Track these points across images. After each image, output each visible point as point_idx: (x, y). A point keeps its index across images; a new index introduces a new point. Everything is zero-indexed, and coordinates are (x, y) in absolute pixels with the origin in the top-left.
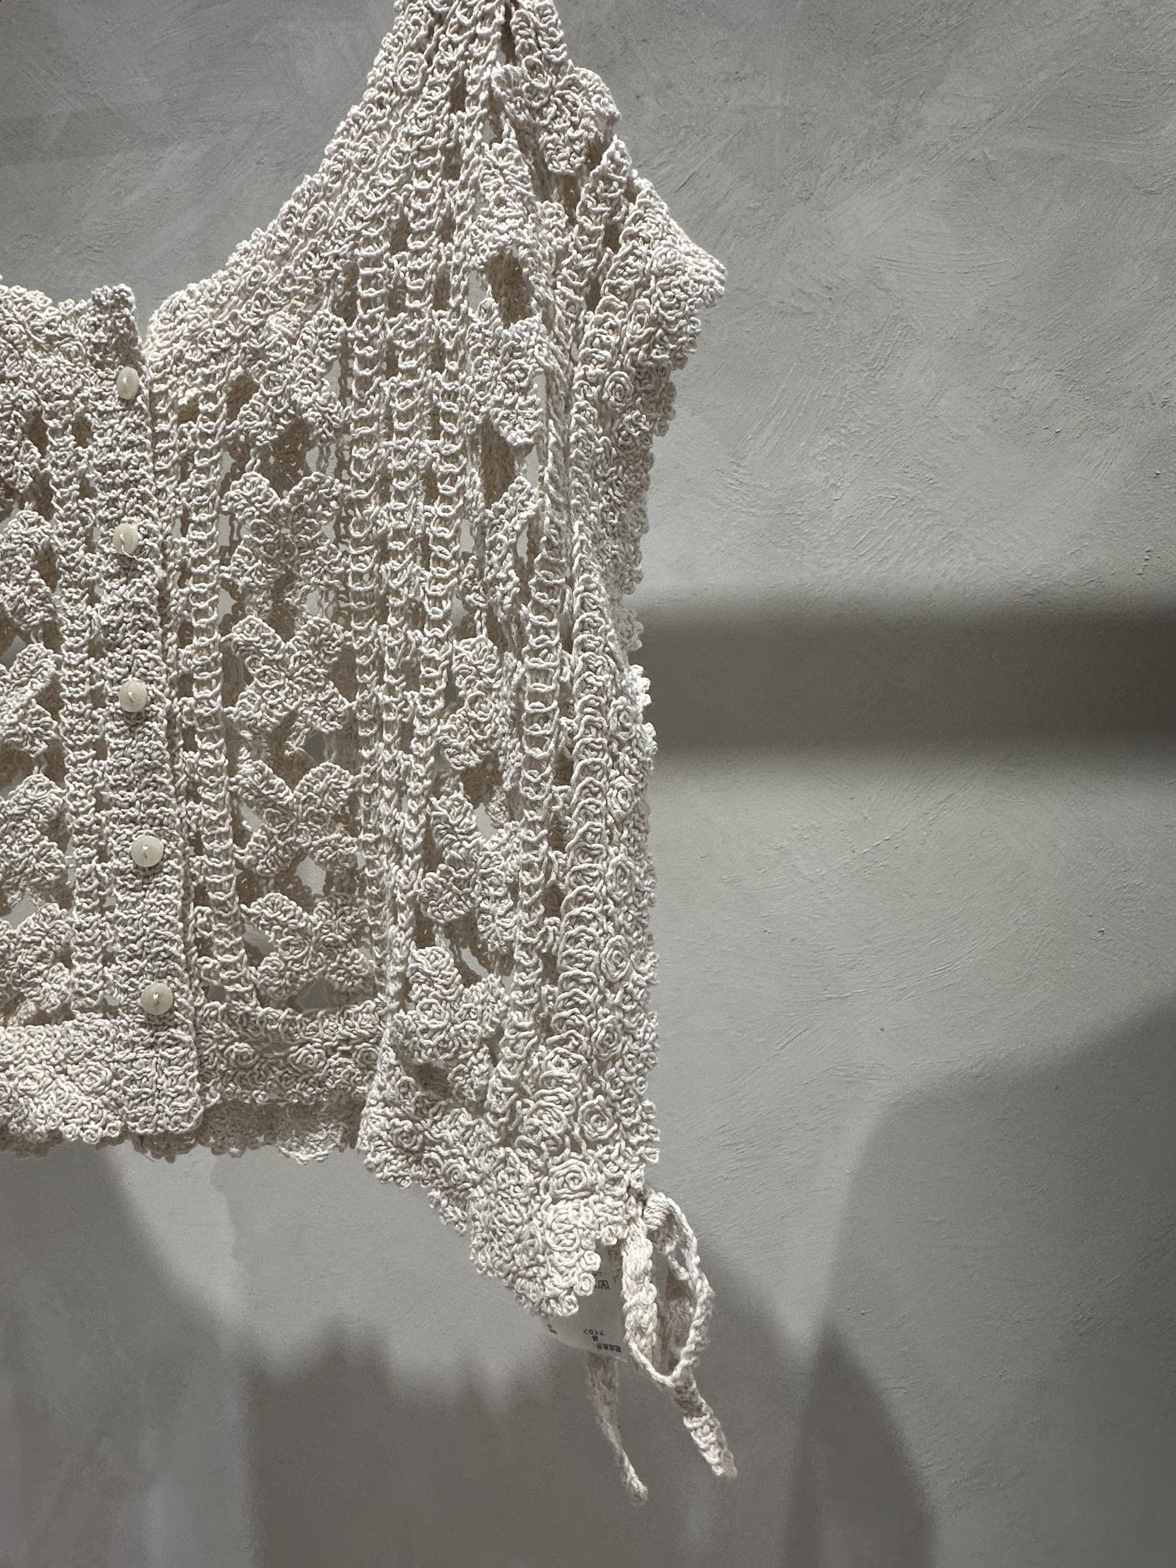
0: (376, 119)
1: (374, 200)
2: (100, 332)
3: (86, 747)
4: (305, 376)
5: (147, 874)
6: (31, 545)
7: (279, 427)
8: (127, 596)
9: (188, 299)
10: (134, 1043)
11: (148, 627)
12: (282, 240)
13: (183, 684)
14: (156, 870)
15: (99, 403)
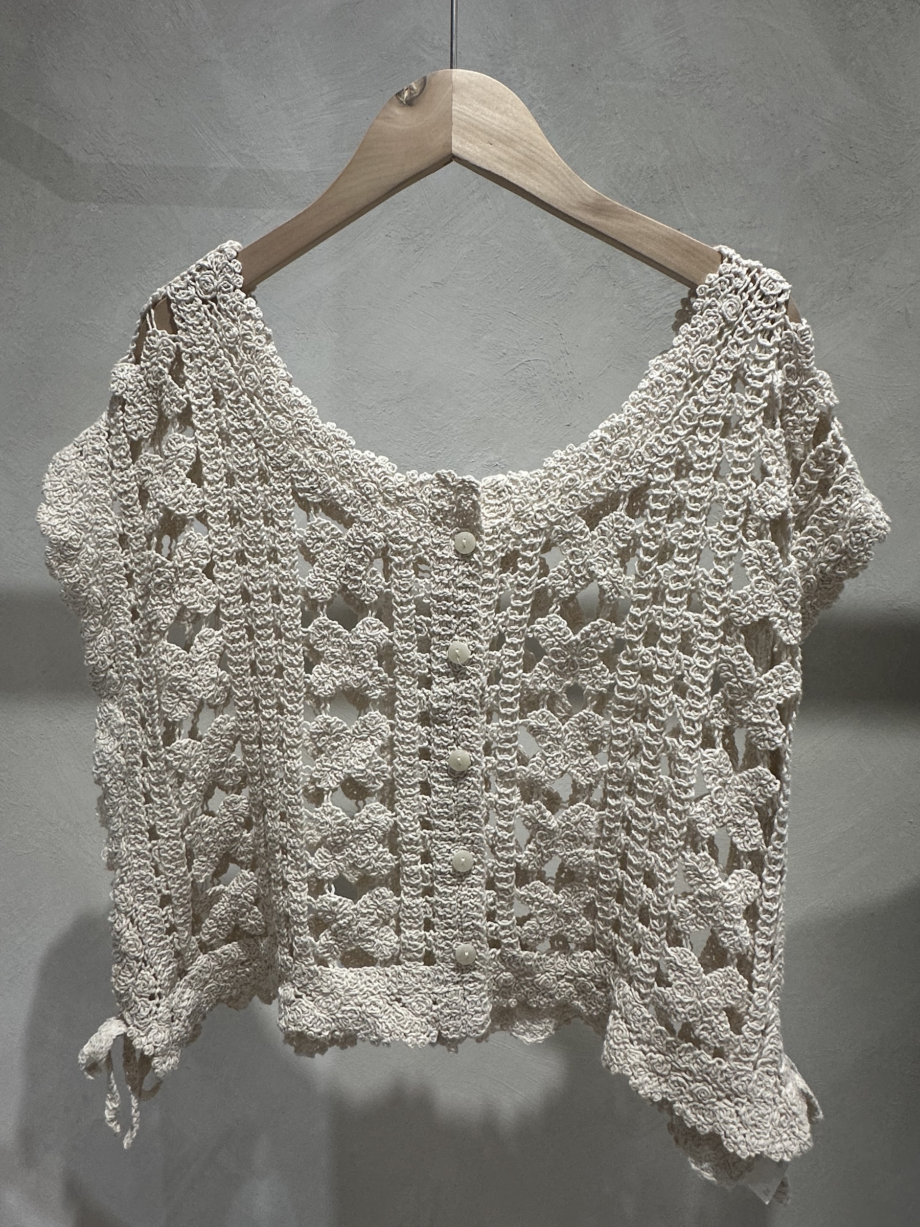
1: (667, 443)
2: (443, 501)
3: (414, 786)
4: (601, 555)
6: (374, 643)
7: (577, 586)
8: (457, 691)
9: (511, 486)
10: (447, 981)
12: (592, 458)
14: (469, 873)
15: (437, 551)
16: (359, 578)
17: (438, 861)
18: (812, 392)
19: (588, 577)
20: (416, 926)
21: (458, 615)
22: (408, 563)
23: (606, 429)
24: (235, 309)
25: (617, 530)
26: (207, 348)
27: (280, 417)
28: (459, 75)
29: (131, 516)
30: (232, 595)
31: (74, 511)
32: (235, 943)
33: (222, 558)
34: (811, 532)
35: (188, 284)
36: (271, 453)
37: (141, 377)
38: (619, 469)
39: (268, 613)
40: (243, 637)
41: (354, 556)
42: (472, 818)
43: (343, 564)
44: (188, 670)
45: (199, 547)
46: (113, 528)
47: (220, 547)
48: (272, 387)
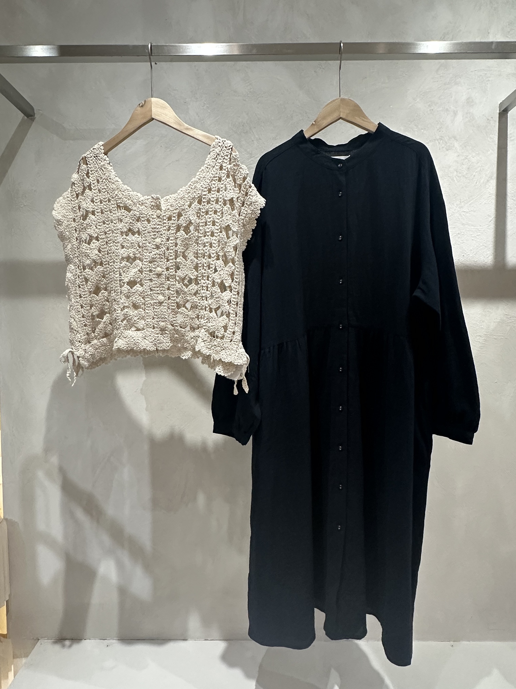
0: (206, 170)
1: (206, 184)
2: (153, 203)
3: (148, 280)
4: (192, 214)
5: (161, 303)
6: (137, 242)
7: (187, 223)
8: (158, 252)
9: (170, 198)
10: (158, 334)
11: (162, 258)
12: (188, 190)
13: (167, 269)
14: (163, 302)
15: (152, 216)
16: (133, 225)
17: (155, 300)
18: (240, 170)
19: (189, 220)
20: (149, 318)
21: (157, 232)
22: (145, 220)
23: (192, 182)
24: (102, 158)
25: (195, 207)
26: (95, 168)
27: (113, 185)
28: (153, 100)
29: (76, 213)
30: (102, 232)
31: (61, 212)
32: (105, 338)
33: (99, 223)
34: (245, 207)
35: (91, 153)
36: (111, 194)
37: (79, 177)
38: (195, 192)
39: (111, 237)
40: (105, 244)
41: (132, 219)
42: (163, 287)
43: (129, 222)
44: (89, 250)
45: (93, 219)
46: (72, 216)
47: (98, 219)
48: (111, 177)
